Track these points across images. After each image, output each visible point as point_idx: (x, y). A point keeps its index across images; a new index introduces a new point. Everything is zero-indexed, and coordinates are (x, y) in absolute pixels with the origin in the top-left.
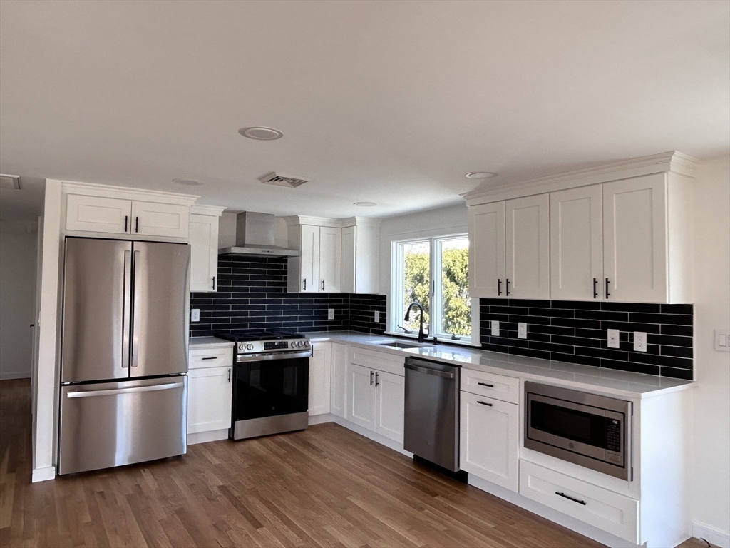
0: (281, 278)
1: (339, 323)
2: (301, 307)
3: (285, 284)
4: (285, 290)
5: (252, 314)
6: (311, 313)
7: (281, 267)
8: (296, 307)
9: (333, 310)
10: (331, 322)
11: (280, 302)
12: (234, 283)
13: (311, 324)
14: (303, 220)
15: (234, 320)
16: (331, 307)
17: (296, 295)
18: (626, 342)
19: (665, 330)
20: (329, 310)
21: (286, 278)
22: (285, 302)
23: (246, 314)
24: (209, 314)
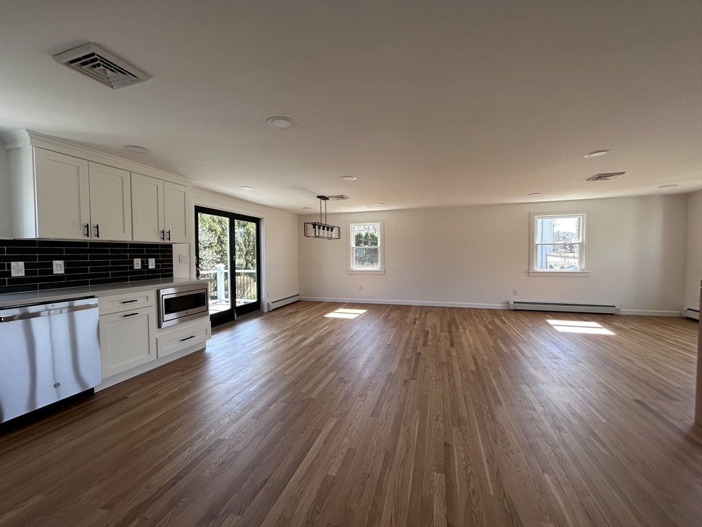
18: (145, 265)
19: (162, 256)
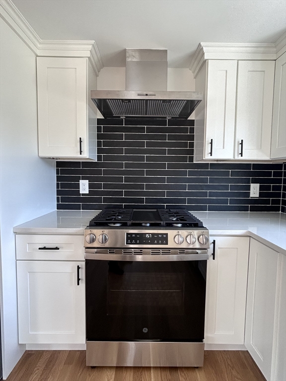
0: (185, 145)
1: (267, 202)
2: (212, 181)
3: (192, 152)
4: (191, 159)
5: (148, 187)
6: (226, 187)
7: (186, 130)
8: (205, 181)
9: (258, 185)
10: (254, 201)
11: (185, 173)
12: (127, 151)
13: (226, 202)
14: (209, 53)
15: (127, 193)
16: (255, 182)
17: (205, 166)
20: (252, 185)
21: (192, 145)
22: (191, 173)
23: (142, 187)
24: (99, 186)
